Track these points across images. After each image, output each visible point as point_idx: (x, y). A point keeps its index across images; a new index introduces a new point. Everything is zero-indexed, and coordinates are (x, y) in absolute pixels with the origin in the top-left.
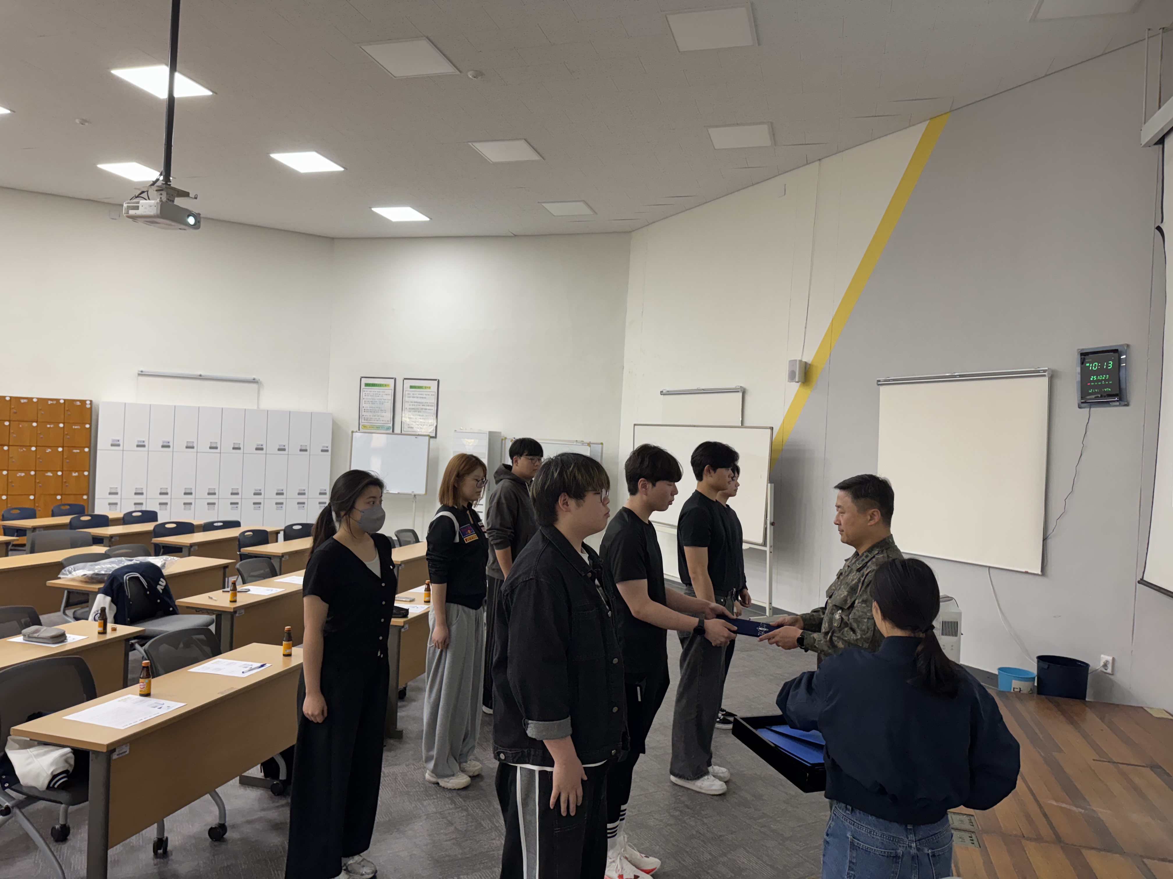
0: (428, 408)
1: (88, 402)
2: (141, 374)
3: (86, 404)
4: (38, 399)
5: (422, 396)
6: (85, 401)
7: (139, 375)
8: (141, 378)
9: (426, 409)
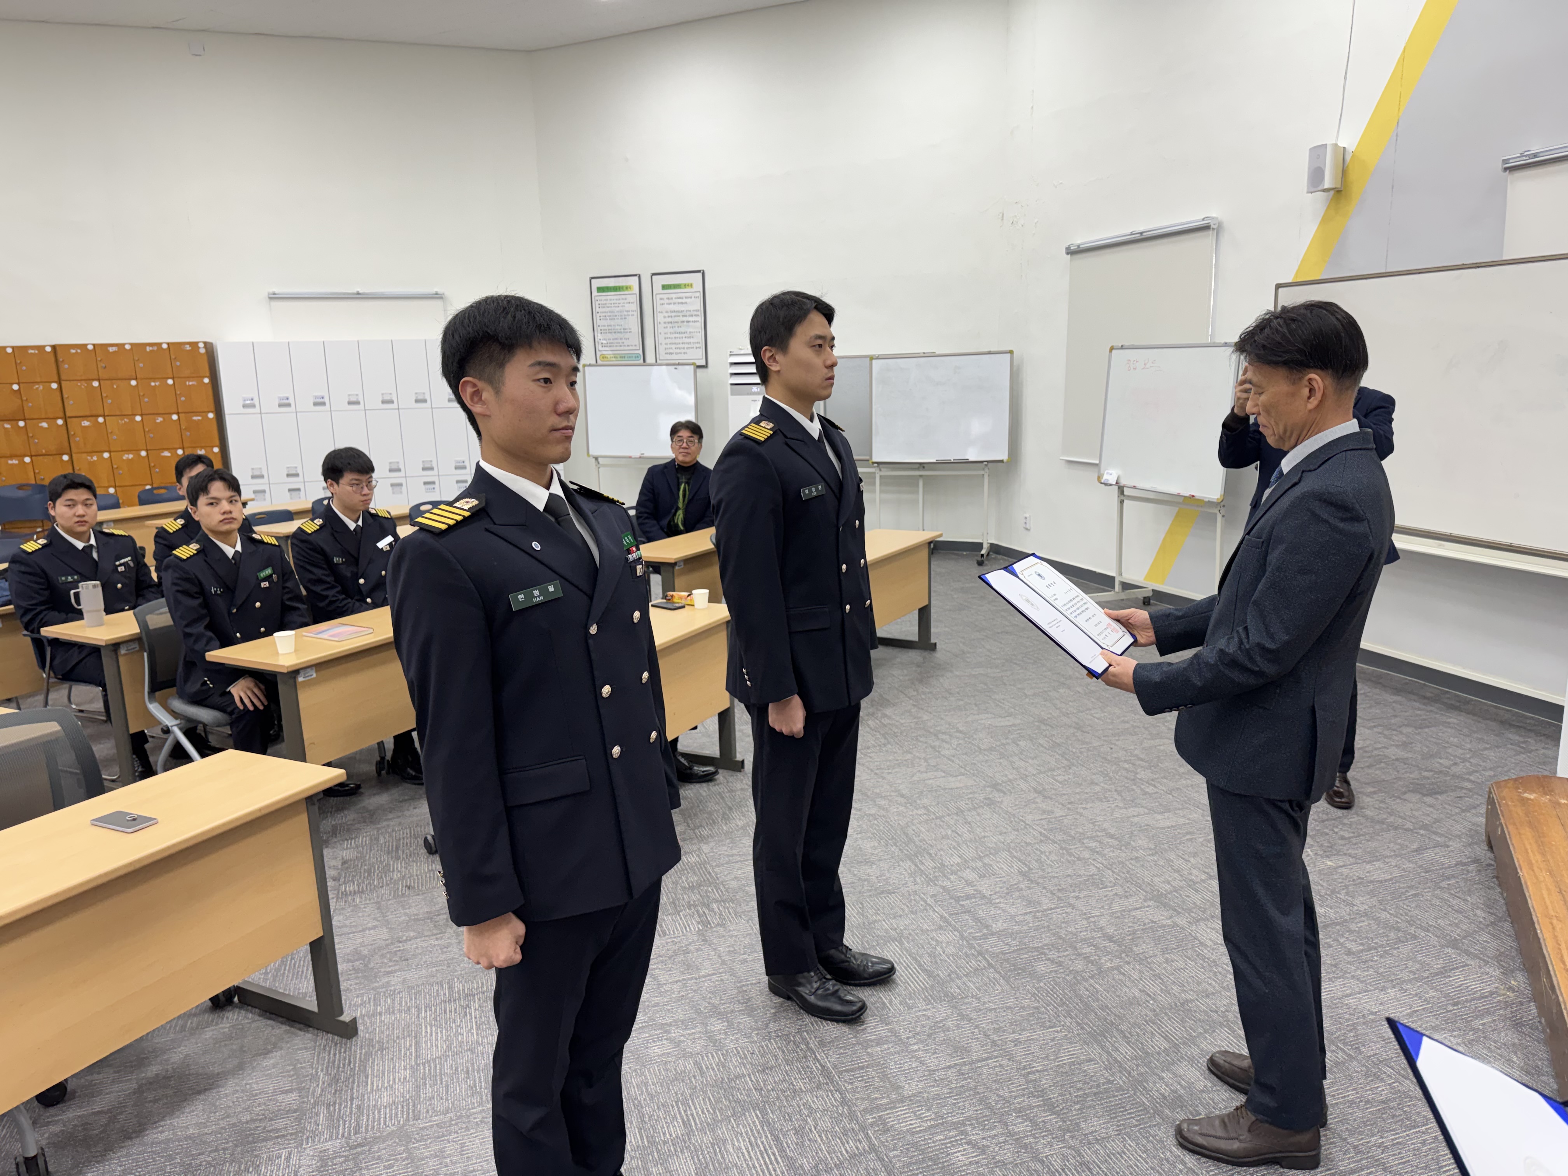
0: (691, 319)
1: (201, 345)
2: (274, 297)
3: (199, 348)
4: (131, 344)
5: (680, 301)
6: (196, 343)
7: (270, 298)
8: (276, 304)
9: (688, 322)
